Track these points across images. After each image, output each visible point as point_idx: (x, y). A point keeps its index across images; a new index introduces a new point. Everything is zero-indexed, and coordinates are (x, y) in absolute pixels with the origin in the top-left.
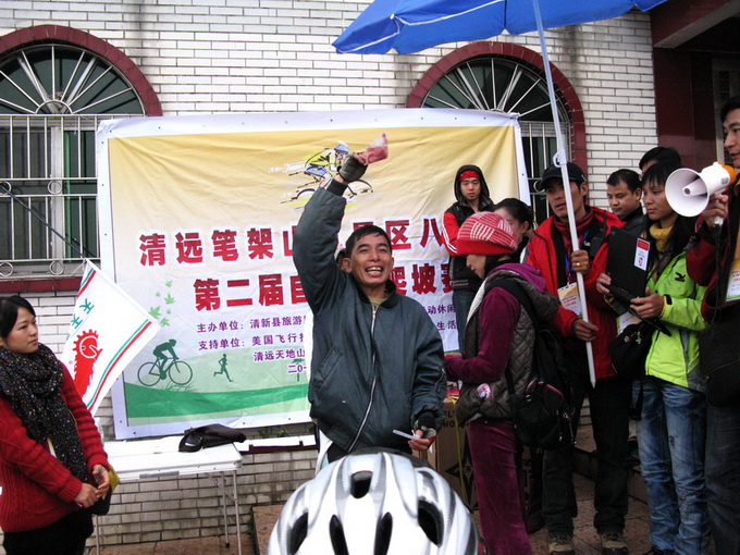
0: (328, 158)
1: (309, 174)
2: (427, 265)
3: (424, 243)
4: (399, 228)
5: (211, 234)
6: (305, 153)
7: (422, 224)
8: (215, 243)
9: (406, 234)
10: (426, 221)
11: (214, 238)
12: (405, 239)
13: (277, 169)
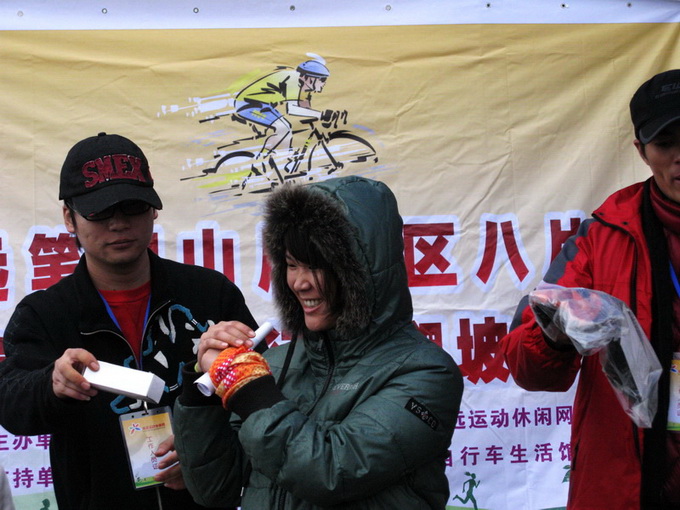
0: (282, 88)
1: (243, 120)
2: (490, 320)
3: (484, 272)
4: (431, 240)
5: (29, 241)
6: (236, 76)
7: (482, 232)
8: (36, 260)
9: (445, 253)
10: (491, 226)
11: (34, 249)
12: (443, 264)
13: (175, 108)
